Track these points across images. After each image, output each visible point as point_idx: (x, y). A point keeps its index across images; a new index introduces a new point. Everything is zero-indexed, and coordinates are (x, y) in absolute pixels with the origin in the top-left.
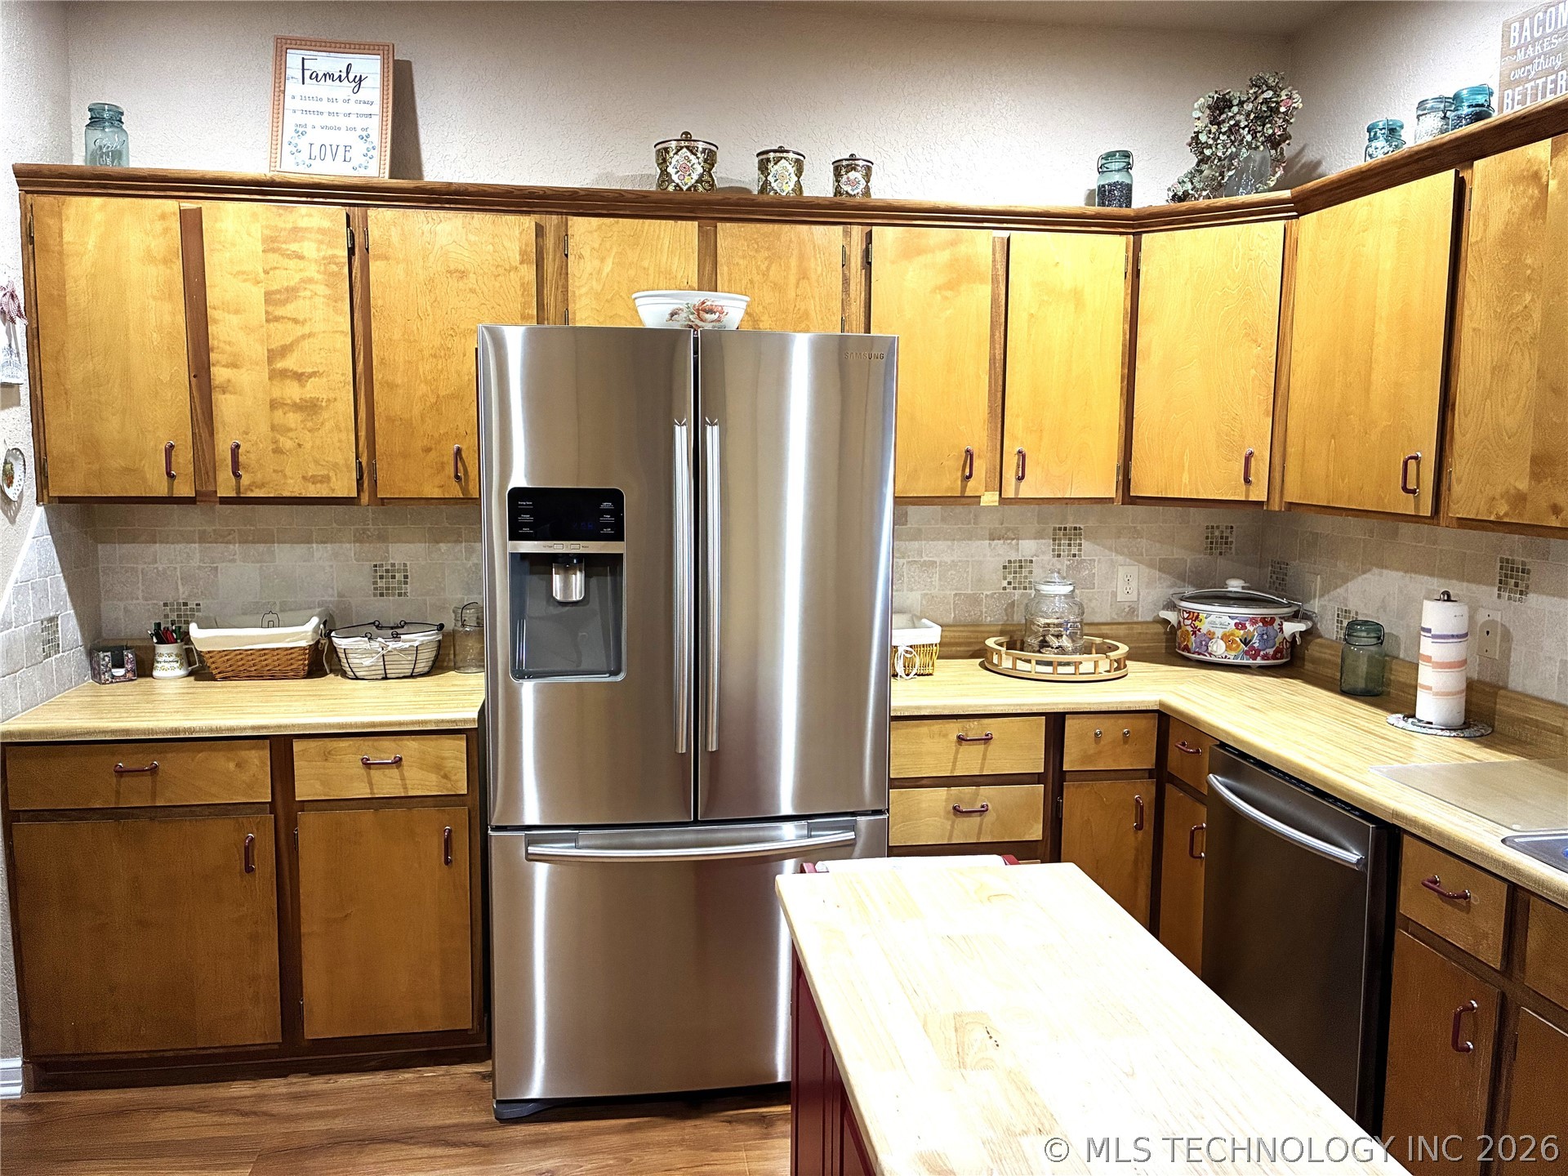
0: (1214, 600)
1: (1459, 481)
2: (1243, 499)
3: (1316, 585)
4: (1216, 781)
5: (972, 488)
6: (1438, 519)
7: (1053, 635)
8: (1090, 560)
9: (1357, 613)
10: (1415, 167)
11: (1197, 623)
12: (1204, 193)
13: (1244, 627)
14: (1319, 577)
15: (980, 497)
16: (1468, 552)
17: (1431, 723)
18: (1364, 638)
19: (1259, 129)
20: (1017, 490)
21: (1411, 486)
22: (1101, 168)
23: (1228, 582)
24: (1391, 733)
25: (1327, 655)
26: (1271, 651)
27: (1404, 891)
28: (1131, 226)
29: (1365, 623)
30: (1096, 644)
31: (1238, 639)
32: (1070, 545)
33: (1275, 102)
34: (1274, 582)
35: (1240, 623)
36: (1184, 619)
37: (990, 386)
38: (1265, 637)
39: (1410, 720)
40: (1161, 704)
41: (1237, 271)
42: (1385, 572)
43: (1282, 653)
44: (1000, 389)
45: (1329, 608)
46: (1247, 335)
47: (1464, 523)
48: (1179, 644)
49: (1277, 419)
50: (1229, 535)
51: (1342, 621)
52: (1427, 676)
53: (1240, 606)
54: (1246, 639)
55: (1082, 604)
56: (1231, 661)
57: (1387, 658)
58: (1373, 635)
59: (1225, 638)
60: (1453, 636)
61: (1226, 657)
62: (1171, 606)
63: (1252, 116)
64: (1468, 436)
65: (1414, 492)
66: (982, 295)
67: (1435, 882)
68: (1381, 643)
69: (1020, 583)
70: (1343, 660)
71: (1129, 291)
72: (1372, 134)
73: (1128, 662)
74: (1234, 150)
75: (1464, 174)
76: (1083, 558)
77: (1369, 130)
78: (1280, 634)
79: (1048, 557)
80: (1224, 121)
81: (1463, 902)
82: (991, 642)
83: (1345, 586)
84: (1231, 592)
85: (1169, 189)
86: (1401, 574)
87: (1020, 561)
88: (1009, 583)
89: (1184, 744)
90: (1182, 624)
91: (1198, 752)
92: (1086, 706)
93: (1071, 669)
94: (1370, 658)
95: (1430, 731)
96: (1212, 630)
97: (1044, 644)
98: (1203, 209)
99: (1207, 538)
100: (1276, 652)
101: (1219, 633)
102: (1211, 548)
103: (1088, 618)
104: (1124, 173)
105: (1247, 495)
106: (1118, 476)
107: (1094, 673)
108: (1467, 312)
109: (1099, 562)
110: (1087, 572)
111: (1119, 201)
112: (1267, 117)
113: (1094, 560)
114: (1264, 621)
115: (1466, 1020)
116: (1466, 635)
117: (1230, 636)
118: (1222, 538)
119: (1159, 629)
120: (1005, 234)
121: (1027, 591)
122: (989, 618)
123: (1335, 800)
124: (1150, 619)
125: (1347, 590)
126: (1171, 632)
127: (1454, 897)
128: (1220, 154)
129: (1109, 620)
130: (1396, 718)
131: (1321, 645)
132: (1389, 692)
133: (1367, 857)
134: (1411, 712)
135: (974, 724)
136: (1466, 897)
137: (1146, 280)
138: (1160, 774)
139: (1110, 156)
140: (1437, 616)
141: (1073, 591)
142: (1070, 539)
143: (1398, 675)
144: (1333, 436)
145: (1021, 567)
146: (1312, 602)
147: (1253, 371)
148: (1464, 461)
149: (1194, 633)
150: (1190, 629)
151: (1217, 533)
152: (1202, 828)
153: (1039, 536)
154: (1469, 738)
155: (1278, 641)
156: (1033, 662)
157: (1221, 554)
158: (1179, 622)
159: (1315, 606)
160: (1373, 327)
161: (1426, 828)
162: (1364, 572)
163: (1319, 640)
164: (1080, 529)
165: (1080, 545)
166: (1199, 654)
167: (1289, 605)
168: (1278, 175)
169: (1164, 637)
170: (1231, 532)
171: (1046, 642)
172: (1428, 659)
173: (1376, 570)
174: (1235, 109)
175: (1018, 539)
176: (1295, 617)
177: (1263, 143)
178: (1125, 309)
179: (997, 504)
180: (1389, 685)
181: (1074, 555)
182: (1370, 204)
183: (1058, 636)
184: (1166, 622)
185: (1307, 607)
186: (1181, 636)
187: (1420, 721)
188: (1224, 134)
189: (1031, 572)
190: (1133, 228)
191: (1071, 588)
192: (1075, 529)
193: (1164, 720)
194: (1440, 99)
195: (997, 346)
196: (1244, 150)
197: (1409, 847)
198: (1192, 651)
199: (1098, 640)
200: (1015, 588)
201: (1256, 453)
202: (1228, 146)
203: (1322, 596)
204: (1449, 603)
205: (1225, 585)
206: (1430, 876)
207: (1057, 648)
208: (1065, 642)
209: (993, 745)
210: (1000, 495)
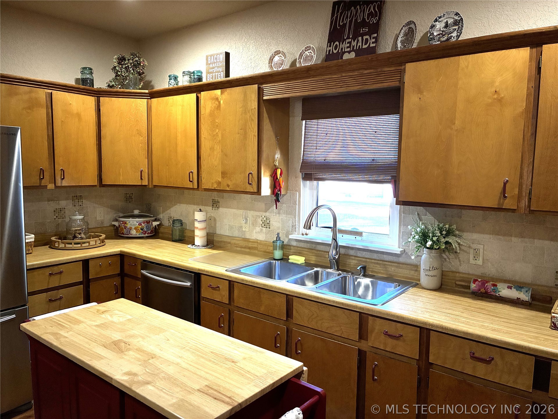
0: (130, 217)
1: (204, 178)
2: (140, 184)
3: (161, 210)
4: (144, 272)
5: (43, 183)
6: (199, 189)
7: (78, 234)
8: (86, 207)
9: (174, 217)
10: (185, 91)
11: (126, 225)
12: (119, 86)
13: (141, 225)
14: (161, 207)
15: (47, 186)
16: (203, 198)
17: (199, 246)
18: (177, 225)
19: (135, 69)
20: (61, 183)
21: (191, 180)
22: (82, 72)
23: (134, 211)
24: (190, 250)
25: (166, 231)
26: (150, 231)
27: (202, 290)
28: (97, 94)
29: (177, 220)
30: (92, 235)
31: (139, 229)
32: (79, 202)
33: (139, 62)
34: (147, 210)
35: (140, 224)
36: (121, 224)
37: (48, 146)
38: (148, 227)
39: (194, 246)
40: (121, 251)
41: (133, 113)
42: (181, 204)
43: (152, 231)
44: (52, 147)
45: (165, 216)
46: (138, 133)
47: (206, 190)
48: (120, 232)
49: (149, 159)
50: (132, 196)
51: (169, 220)
52: (197, 233)
53: (139, 218)
54: (142, 228)
55: (88, 222)
56: (138, 236)
57: (184, 230)
58: (179, 223)
59: (135, 229)
60: (203, 221)
61: (136, 235)
62: (116, 220)
63: (132, 65)
64: (205, 166)
65: (192, 181)
66: (43, 113)
67: (211, 285)
68: (182, 225)
69: (61, 216)
70: (172, 231)
71: (97, 116)
72: (170, 78)
73: (105, 240)
74: (128, 74)
75: (199, 95)
76: (84, 206)
77: (169, 76)
78: (152, 226)
79: (71, 206)
80: (123, 64)
81: (218, 288)
82: (53, 238)
83: (170, 210)
84: (135, 214)
85: (107, 83)
86: (186, 205)
87: (60, 209)
88: (57, 217)
89: (130, 263)
90: (120, 226)
91: (136, 264)
92: (96, 256)
93: (87, 244)
94: (179, 230)
95: (199, 248)
96: (131, 226)
97: (75, 237)
98: (120, 92)
99: (125, 197)
100: (151, 232)
101: (133, 227)
102: (127, 200)
103: (90, 227)
104: (90, 75)
105: (142, 183)
106: (97, 178)
107: (95, 245)
108: (202, 133)
109: (89, 207)
110: (85, 211)
111: (90, 84)
112: (137, 66)
113: (88, 207)
114: (147, 222)
115: (221, 319)
116: (206, 220)
117: (137, 228)
118: (130, 197)
119: (112, 228)
120: (50, 91)
121: (64, 219)
122: (49, 230)
123: (182, 270)
124: (108, 225)
125: (170, 211)
126: (116, 229)
127: (215, 288)
128: (123, 75)
129: (94, 227)
130: (190, 246)
131: (163, 228)
132: (185, 239)
133: (192, 283)
134: (194, 244)
135: (56, 268)
136: (218, 287)
137: (103, 112)
138: (122, 275)
139: (84, 68)
140: (198, 216)
141: (84, 218)
142: (79, 200)
143: (188, 234)
144: (167, 165)
145: (61, 211)
146: (160, 215)
147: (141, 145)
148: (205, 173)
149: (125, 228)
150: (123, 227)
151: (128, 195)
152: (139, 288)
153: (67, 199)
154: (209, 248)
155: (151, 228)
156: (73, 244)
157: (130, 202)
158: (119, 225)
159: (161, 216)
160: (177, 134)
161: (207, 271)
162: (175, 205)
163: (163, 227)
164: (82, 196)
165: (82, 201)
166: (127, 235)
167: (153, 217)
168: (142, 84)
169: (114, 231)
170: (132, 195)
171: (76, 236)
172: (197, 228)
173: (178, 204)
174: (127, 61)
175: (59, 201)
176: (156, 220)
177: (136, 73)
178: (96, 121)
179: (54, 188)
180: (185, 237)
181: (81, 205)
182: (172, 99)
183: (80, 234)
184: (115, 225)
185: (159, 217)
186: (121, 229)
187: (196, 245)
188: (124, 68)
189: (65, 212)
190: (97, 95)
191: (83, 217)
192: (80, 196)
193: (122, 256)
194: (189, 72)
195: (50, 131)
196: (131, 75)
197: (203, 278)
198: (125, 234)
199: (93, 234)
200: (59, 218)
201: (144, 170)
202: (126, 72)
203: (163, 213)
204: (201, 212)
205: (133, 212)
206: (209, 284)
207: (80, 238)
208: (83, 236)
209: (63, 274)
210: (55, 184)
